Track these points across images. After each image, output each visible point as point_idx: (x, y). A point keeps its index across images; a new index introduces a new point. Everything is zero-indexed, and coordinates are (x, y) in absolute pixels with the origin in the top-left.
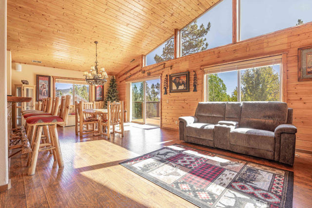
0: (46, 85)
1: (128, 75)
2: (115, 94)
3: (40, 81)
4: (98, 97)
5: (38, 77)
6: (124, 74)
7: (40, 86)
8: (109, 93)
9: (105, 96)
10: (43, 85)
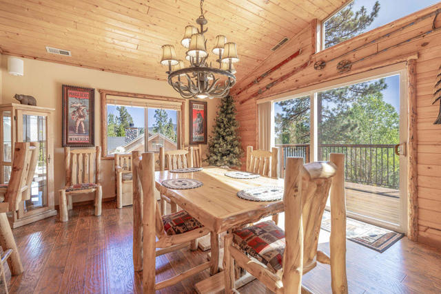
0: (85, 110)
1: (266, 82)
2: (233, 128)
3: (71, 100)
4: (196, 136)
5: (66, 91)
6: (252, 84)
7: (71, 111)
8: (220, 127)
9: (209, 132)
10: (78, 109)
